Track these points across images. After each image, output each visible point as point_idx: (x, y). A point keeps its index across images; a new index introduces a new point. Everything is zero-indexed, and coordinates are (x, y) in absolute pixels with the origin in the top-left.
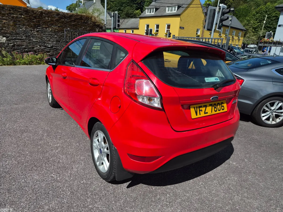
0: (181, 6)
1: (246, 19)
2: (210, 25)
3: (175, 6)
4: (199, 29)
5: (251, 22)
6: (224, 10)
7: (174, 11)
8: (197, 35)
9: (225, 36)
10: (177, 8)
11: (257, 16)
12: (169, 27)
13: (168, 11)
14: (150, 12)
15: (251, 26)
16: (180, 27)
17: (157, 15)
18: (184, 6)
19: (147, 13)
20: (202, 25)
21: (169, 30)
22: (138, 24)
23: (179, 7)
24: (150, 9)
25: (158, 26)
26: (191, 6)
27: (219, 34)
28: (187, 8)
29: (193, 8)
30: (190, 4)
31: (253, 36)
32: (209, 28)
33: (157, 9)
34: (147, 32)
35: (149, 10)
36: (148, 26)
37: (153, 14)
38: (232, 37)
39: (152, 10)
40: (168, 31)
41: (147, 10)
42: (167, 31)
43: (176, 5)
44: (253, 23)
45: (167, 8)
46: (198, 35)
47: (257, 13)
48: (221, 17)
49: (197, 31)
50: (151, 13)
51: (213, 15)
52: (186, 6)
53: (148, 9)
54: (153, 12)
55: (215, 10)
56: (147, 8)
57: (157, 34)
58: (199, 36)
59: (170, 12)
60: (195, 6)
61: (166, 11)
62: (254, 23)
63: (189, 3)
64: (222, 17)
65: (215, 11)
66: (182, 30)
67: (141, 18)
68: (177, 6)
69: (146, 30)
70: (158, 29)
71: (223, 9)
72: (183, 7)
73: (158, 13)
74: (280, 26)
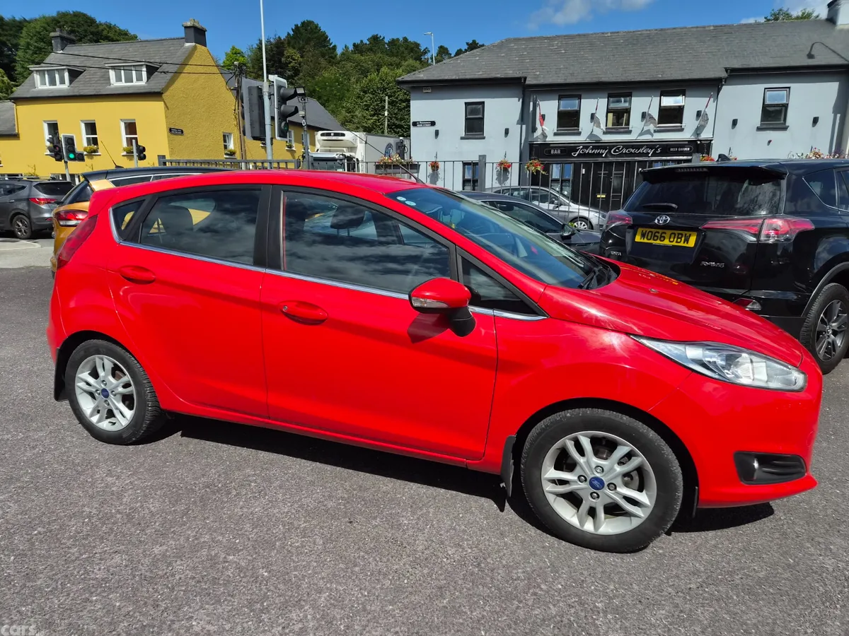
0: (158, 68)
1: (343, 107)
2: (257, 126)
3: (138, 68)
4: (230, 134)
5: (357, 113)
6: (282, 91)
7: (140, 82)
8: (226, 152)
10: (144, 74)
11: (365, 99)
12: (131, 128)
13: (116, 82)
14: (53, 82)
15: (359, 123)
16: (170, 130)
17: (82, 93)
18: (165, 67)
19: (40, 84)
20: (235, 123)
21: (136, 139)
22: (13, 121)
23: (151, 70)
24: (51, 73)
25: (91, 128)
26: (187, 69)
27: (288, 147)
28: (178, 73)
29: (197, 75)
30: (184, 64)
32: (257, 135)
33: (74, 74)
34: (55, 147)
35: (47, 76)
36: (53, 127)
37: (63, 87)
39: (57, 76)
40: (134, 141)
41: (37, 77)
42: (129, 141)
43: (142, 65)
44: (363, 115)
45: (112, 73)
46: (230, 151)
47: (365, 92)
48: (279, 108)
49: (225, 138)
50: (56, 85)
51: (258, 100)
52: (173, 69)
53: (42, 73)
54: (62, 82)
55: (260, 90)
56: (37, 71)
57: (95, 151)
58: (232, 153)
59: (123, 84)
60: (201, 69)
61: (109, 80)
62: (365, 117)
63: (180, 61)
64: (282, 108)
65: (261, 93)
66: (179, 138)
67: (18, 100)
68: (145, 66)
69: (51, 141)
70: (92, 134)
71: (280, 87)
72: (164, 72)
73: (81, 86)
74: (415, 124)
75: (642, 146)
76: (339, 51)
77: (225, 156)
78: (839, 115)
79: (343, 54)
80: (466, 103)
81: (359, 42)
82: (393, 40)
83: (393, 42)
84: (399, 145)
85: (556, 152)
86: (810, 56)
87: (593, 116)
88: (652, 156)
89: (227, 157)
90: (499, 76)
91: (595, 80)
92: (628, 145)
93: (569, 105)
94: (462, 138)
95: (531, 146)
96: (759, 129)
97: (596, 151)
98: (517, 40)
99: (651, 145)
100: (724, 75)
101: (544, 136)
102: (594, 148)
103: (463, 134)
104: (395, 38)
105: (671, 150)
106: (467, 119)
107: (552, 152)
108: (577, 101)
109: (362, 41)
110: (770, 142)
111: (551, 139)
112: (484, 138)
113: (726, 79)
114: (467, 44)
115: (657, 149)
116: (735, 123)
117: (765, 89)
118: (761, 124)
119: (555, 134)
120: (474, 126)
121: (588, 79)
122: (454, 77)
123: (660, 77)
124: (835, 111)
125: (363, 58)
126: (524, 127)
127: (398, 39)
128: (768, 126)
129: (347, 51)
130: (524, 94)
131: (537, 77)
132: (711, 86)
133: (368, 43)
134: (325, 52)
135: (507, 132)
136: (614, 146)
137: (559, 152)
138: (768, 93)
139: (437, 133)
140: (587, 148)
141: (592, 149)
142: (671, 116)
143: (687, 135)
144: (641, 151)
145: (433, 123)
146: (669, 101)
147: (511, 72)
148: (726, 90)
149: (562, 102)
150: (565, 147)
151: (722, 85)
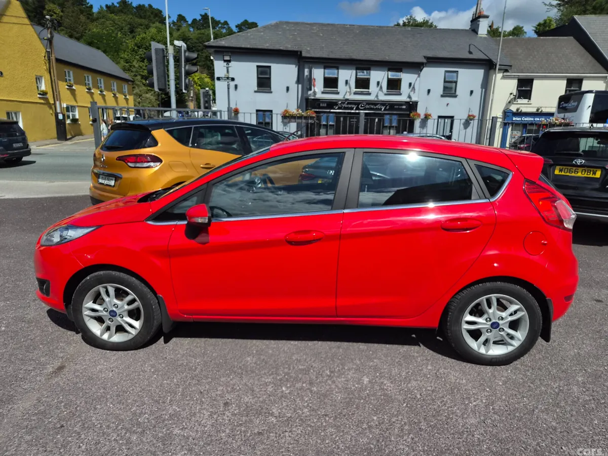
1: (121, 58)
4: (41, 77)
5: (134, 63)
8: (39, 92)
9: (99, 92)
11: (139, 53)
15: (137, 72)
20: (45, 67)
26: (5, 19)
27: (88, 89)
29: (11, 25)
30: (1, 14)
31: (147, 93)
32: (162, 87)
38: (113, 94)
44: (139, 66)
46: (43, 91)
47: (139, 47)
49: (38, 79)
51: (163, 60)
58: (44, 94)
60: (14, 20)
62: (141, 67)
64: (187, 68)
71: (185, 51)
74: (219, 79)
75: (378, 104)
76: (95, 10)
77: (38, 96)
78: (484, 90)
79: (99, 13)
80: (258, 67)
81: (111, 4)
82: (140, 5)
83: (140, 8)
84: (206, 94)
85: (323, 105)
86: (470, 53)
87: (347, 82)
88: (384, 110)
89: (41, 96)
90: (281, 48)
91: (348, 57)
92: (369, 103)
93: (331, 73)
94: (255, 92)
95: (307, 100)
96: (442, 96)
97: (350, 106)
98: (287, 23)
99: (383, 103)
100: (424, 61)
101: (315, 93)
102: (348, 103)
103: (256, 89)
104: (141, 4)
105: (395, 107)
106: (258, 78)
107: (321, 105)
108: (336, 71)
109: (113, 4)
110: (448, 104)
111: (319, 96)
112: (271, 92)
113: (426, 63)
114: (201, 15)
115: (386, 106)
116: (429, 91)
117: (446, 71)
118: (444, 93)
119: (323, 93)
120: (264, 83)
121: (343, 56)
122: (249, 46)
123: (387, 58)
124: (482, 88)
125: (117, 18)
126: (300, 86)
127: (144, 5)
128: (448, 95)
129: (102, 10)
130: (299, 62)
131: (308, 52)
132: (416, 67)
133: (118, 5)
134: (83, 9)
135: (288, 89)
136: (361, 103)
137: (325, 105)
138: (447, 74)
139: (236, 87)
140: (344, 103)
141: (347, 104)
142: (394, 85)
143: (403, 98)
144: (377, 107)
145: (233, 79)
146: (392, 75)
147: (290, 46)
148: (426, 70)
149: (326, 71)
150: (330, 102)
151: (423, 67)
